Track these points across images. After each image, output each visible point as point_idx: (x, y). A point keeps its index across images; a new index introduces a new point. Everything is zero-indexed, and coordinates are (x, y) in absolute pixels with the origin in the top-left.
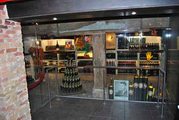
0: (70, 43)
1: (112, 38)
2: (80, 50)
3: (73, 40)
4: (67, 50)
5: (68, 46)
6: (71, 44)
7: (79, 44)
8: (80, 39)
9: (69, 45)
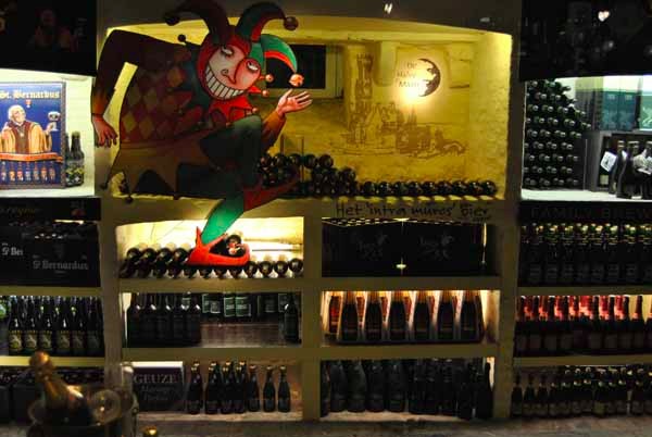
0: (39, 112)
1: (433, 85)
2: (150, 182)
3: (78, 89)
4: (18, 184)
5: (22, 146)
6: (52, 127)
7: (147, 127)
8: (156, 78)
9: (36, 129)
